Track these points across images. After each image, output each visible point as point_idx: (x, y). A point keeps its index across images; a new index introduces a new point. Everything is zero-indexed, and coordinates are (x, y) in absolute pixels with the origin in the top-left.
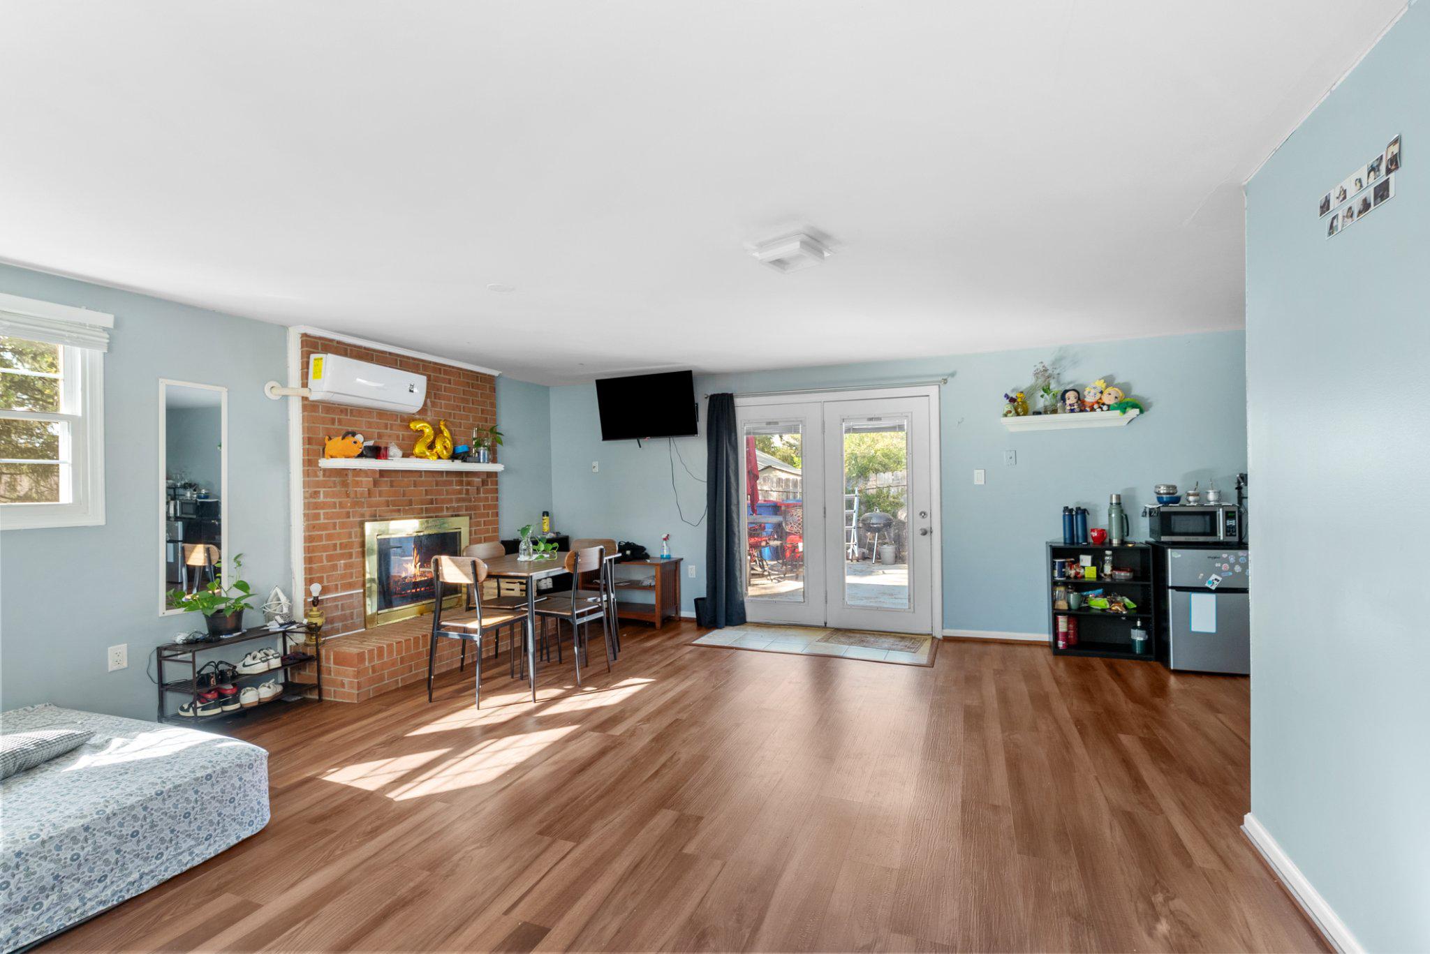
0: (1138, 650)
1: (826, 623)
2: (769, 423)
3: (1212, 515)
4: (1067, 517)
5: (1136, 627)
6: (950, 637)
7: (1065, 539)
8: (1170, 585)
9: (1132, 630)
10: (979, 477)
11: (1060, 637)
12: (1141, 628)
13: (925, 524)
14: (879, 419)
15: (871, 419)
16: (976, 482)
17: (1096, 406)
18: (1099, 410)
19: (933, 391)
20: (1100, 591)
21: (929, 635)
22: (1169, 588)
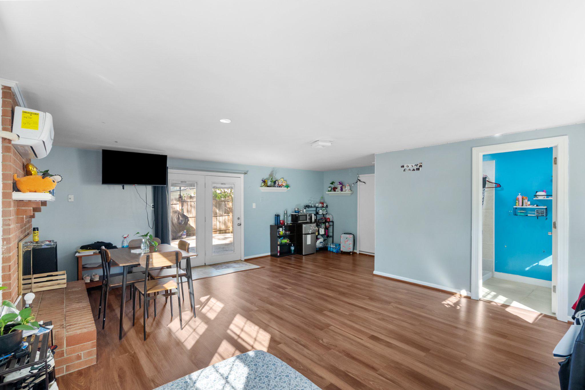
0: (293, 252)
1: (205, 264)
2: (182, 182)
3: (306, 215)
4: (276, 217)
5: (292, 246)
6: (247, 259)
7: (275, 224)
8: (304, 233)
9: (291, 247)
10: (254, 206)
11: (278, 252)
12: (293, 246)
13: (239, 222)
14: (225, 184)
15: (222, 184)
16: (253, 207)
17: (282, 186)
18: (283, 187)
19: (242, 176)
20: (282, 238)
21: (240, 260)
22: (303, 234)
